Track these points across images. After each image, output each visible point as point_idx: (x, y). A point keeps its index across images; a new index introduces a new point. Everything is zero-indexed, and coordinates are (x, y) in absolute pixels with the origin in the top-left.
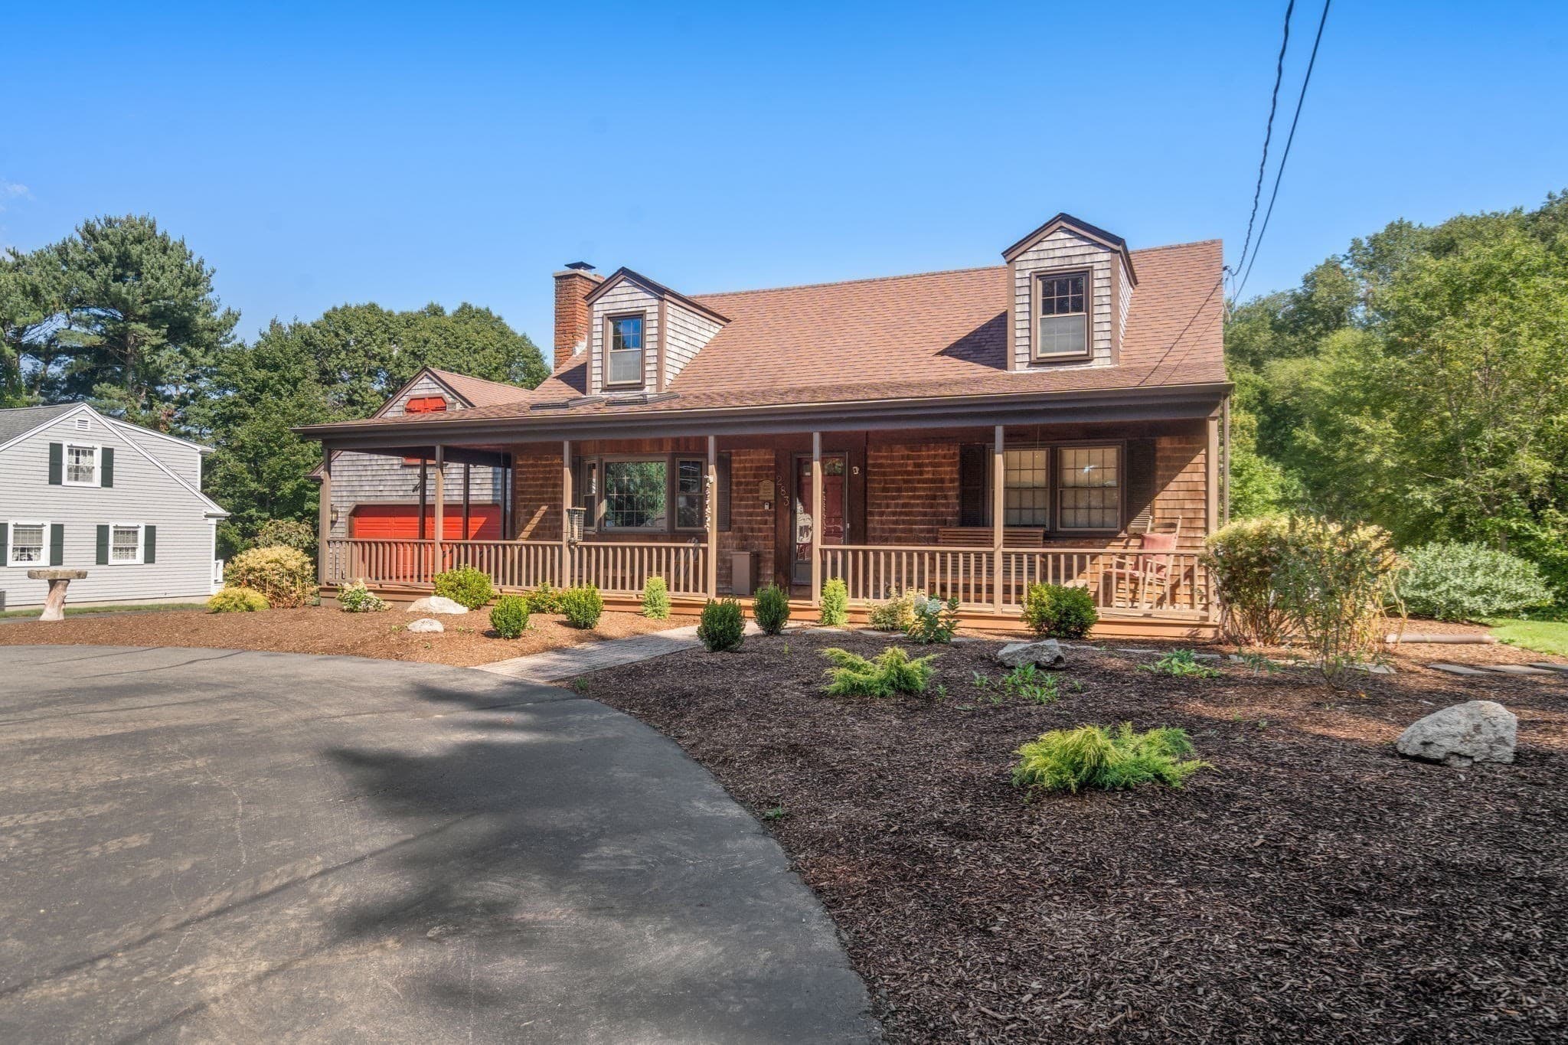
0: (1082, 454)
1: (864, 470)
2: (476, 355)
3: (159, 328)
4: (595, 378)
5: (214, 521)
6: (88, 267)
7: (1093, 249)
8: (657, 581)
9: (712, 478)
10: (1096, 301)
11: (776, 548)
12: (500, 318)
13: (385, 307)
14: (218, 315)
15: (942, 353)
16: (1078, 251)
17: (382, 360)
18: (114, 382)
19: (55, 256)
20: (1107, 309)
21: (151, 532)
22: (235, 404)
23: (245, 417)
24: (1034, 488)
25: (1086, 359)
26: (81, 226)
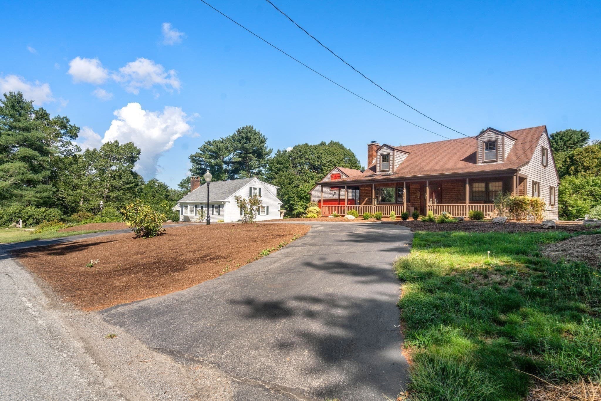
0: (494, 183)
1: (441, 189)
2: (336, 157)
3: (254, 155)
4: (378, 169)
5: (280, 205)
6: (239, 141)
7: (497, 135)
8: (393, 212)
9: (405, 191)
10: (498, 148)
11: (421, 206)
12: (342, 144)
13: (310, 144)
14: (267, 150)
15: (462, 160)
16: (494, 136)
17: (309, 160)
18: (244, 170)
19: (231, 139)
20: (501, 149)
21: (268, 207)
22: (272, 175)
23: (275, 178)
24: (482, 192)
25: (496, 161)
26: (237, 130)
